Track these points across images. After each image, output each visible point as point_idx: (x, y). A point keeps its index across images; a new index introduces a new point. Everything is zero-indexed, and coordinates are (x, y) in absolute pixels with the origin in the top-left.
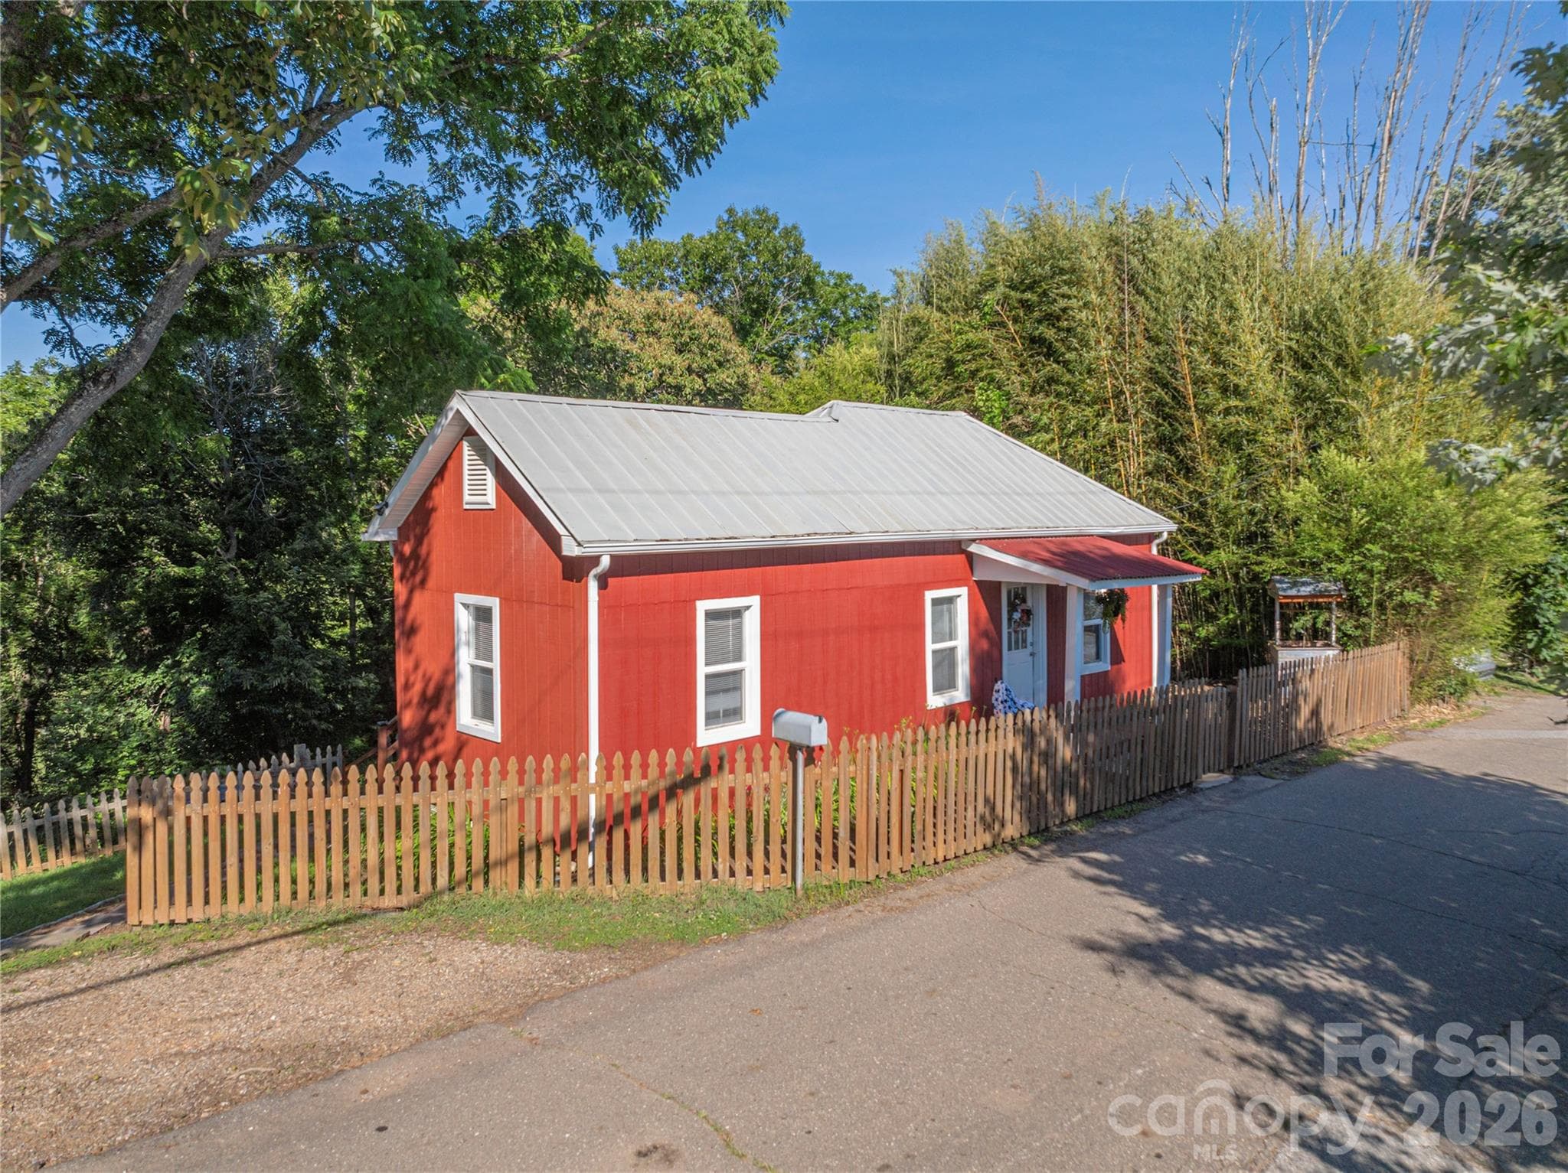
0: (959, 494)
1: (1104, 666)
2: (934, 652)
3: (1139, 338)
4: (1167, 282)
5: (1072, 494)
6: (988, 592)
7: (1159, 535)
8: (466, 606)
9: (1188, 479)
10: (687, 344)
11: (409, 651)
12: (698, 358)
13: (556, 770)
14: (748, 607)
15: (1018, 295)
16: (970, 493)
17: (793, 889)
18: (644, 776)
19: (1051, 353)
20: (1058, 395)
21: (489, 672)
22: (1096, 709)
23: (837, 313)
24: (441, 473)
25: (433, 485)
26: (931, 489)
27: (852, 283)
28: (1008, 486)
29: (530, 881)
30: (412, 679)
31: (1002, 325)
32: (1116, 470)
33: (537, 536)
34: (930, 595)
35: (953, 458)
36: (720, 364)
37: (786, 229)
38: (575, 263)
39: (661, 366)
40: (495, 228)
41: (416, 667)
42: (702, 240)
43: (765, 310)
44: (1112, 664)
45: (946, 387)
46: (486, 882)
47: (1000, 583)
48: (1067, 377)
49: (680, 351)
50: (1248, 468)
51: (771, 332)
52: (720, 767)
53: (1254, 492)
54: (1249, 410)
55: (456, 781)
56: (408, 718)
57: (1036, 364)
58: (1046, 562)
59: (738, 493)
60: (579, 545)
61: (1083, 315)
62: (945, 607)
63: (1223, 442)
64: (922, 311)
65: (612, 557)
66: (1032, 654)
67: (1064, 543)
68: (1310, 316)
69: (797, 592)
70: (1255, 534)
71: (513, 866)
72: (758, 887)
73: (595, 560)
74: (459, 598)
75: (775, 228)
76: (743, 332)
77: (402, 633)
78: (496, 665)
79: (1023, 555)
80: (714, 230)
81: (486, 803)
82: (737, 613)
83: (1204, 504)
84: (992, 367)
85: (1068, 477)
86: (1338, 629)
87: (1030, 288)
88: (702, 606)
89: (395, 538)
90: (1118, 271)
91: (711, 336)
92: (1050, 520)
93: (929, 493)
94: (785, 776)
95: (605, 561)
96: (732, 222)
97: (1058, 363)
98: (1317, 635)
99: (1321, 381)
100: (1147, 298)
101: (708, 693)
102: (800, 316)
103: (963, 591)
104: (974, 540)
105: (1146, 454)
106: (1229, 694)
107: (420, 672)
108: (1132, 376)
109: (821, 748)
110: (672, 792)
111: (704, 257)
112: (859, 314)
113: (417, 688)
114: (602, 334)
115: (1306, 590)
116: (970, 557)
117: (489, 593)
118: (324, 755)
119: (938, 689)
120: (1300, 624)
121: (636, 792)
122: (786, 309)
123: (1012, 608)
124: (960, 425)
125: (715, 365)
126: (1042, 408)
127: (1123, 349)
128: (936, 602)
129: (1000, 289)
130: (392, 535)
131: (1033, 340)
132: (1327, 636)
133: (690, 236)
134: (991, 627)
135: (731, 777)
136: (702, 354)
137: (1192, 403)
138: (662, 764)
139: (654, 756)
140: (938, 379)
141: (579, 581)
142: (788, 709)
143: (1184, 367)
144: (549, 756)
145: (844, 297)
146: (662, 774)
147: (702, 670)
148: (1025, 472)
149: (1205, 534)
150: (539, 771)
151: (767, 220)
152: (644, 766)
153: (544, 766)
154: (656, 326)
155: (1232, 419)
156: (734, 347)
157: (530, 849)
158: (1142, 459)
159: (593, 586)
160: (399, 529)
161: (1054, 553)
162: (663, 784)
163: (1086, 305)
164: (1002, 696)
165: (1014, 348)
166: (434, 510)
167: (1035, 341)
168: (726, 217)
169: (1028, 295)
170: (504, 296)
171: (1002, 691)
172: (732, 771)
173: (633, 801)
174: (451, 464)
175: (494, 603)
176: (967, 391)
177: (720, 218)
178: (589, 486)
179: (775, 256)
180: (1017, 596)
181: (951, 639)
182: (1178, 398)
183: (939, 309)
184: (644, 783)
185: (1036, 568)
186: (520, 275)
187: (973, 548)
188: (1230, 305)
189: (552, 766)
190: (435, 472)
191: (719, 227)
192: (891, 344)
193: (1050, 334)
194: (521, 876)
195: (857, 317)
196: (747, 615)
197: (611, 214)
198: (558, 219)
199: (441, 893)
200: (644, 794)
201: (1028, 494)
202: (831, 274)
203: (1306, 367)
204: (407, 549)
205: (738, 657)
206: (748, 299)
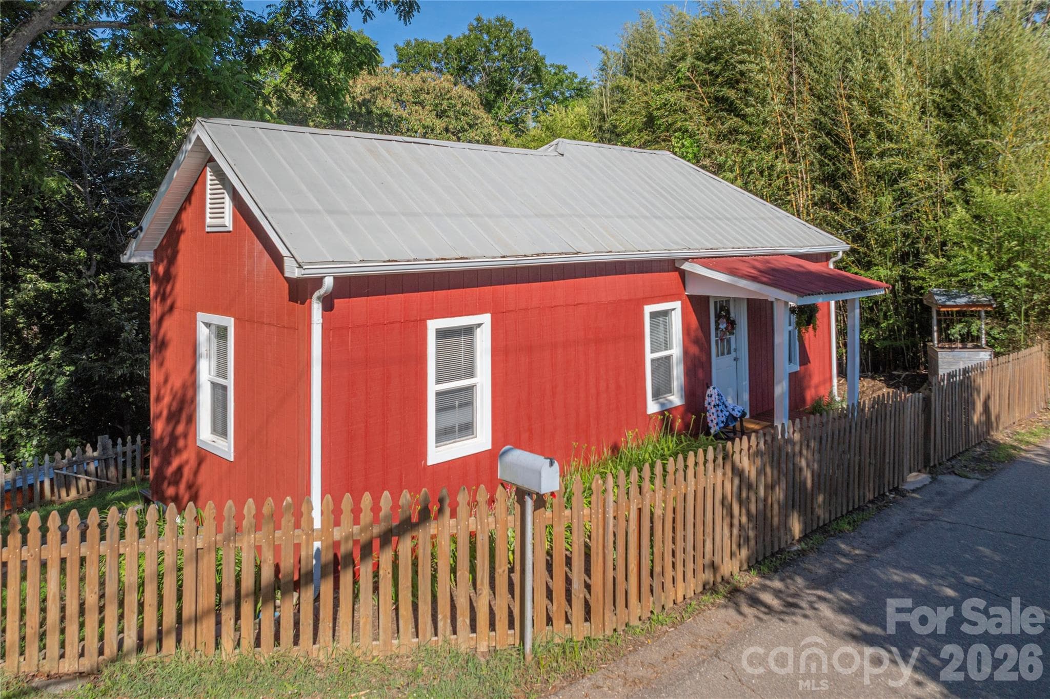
0: (671, 218)
1: (796, 368)
2: (653, 361)
3: (806, 95)
4: (827, 51)
5: (762, 218)
6: (698, 304)
7: (836, 253)
8: (208, 325)
9: (850, 208)
10: (445, 111)
11: (161, 364)
12: (453, 122)
13: (258, 515)
14: (479, 325)
15: (705, 66)
16: (679, 218)
17: (521, 651)
18: (356, 521)
19: (732, 109)
20: (741, 142)
21: (225, 388)
22: (822, 424)
23: (556, 94)
24: (188, 199)
25: (182, 209)
26: (648, 215)
27: (566, 72)
28: (711, 212)
29: (227, 642)
30: (162, 392)
31: (693, 87)
32: (789, 201)
33: (267, 256)
34: (648, 309)
35: (663, 188)
36: (471, 126)
37: (518, 31)
38: (351, 40)
39: (424, 127)
40: (287, 15)
41: (166, 381)
42: (459, 40)
43: (505, 91)
44: (800, 365)
45: (645, 137)
46: (179, 641)
47: (708, 297)
48: (746, 128)
49: (439, 116)
50: (902, 198)
51: (509, 106)
52: (441, 511)
53: (907, 218)
54: (899, 152)
55: (147, 529)
56: (159, 428)
57: (720, 118)
58: (754, 279)
59: (471, 215)
60: (300, 266)
61: (760, 77)
62: (661, 319)
63: (880, 177)
64: (624, 81)
65: (335, 278)
66: (736, 359)
67: (767, 262)
68: (950, 75)
69: (526, 309)
70: (908, 254)
71: (209, 625)
72: (483, 647)
73: (318, 282)
74: (201, 316)
75: (510, 31)
76: (488, 106)
77: (156, 347)
78: (230, 383)
79: (732, 272)
80: (467, 33)
81: (180, 552)
82: (469, 331)
83: (864, 229)
84: (686, 120)
85: (757, 204)
86: (988, 334)
87: (716, 59)
88: (433, 325)
89: (152, 260)
90: (786, 45)
91: (463, 105)
92: (749, 241)
93: (646, 217)
94: (512, 521)
95: (329, 282)
96: (480, 27)
97: (737, 116)
98: (970, 339)
99: (963, 127)
100: (811, 64)
101: (439, 410)
102: (530, 95)
103: (677, 305)
104: (687, 259)
105: (813, 188)
106: (924, 399)
107: (169, 386)
108: (799, 125)
109: (553, 494)
110: (386, 538)
111: (459, 51)
112: (573, 94)
113: (167, 400)
114: (379, 102)
115: (962, 301)
116: (683, 274)
117: (225, 313)
118: (124, 444)
119: (657, 395)
120: (957, 330)
121: (347, 539)
122: (520, 91)
123: (718, 317)
124: (666, 161)
125: (466, 127)
126: (728, 152)
127: (793, 104)
128: (654, 315)
129: (690, 60)
130: (149, 258)
131: (717, 99)
132: (978, 338)
133: (450, 37)
134: (700, 334)
135: (453, 521)
136: (457, 118)
137: (852, 146)
138: (376, 509)
139: (367, 499)
140: (640, 131)
141: (303, 303)
142: (518, 446)
143: (845, 118)
144: (251, 500)
145: (561, 82)
146: (376, 520)
147: (433, 388)
148: (723, 201)
149: (865, 254)
150: (240, 517)
151: (506, 25)
152: (356, 511)
153: (245, 511)
154: (422, 98)
155: (887, 160)
156: (481, 113)
157: (228, 603)
158: (809, 192)
159: (317, 309)
160: (156, 251)
161: (761, 271)
162: (376, 530)
163: (762, 70)
164: (714, 400)
165: (702, 106)
166: (182, 231)
167: (720, 100)
168: (475, 23)
169: (711, 66)
170: (294, 67)
171: (715, 396)
172: (453, 515)
173: (343, 550)
174: (197, 188)
175: (229, 322)
176: (664, 140)
177: (471, 24)
178: (320, 208)
179: (511, 51)
180: (722, 308)
181: (666, 349)
182: (839, 141)
183: (638, 78)
184: (356, 528)
185: (743, 283)
186: (306, 50)
187: (686, 266)
188: (882, 67)
189: (253, 512)
190: (185, 196)
191: (470, 30)
192: (602, 106)
193: (732, 94)
194: (218, 635)
195: (571, 97)
196: (478, 331)
197: (383, 7)
198: (339, 8)
199: (128, 653)
200: (356, 542)
201: (728, 219)
202: (552, 66)
203: (949, 116)
204: (161, 269)
205: (471, 373)
206: (492, 82)
